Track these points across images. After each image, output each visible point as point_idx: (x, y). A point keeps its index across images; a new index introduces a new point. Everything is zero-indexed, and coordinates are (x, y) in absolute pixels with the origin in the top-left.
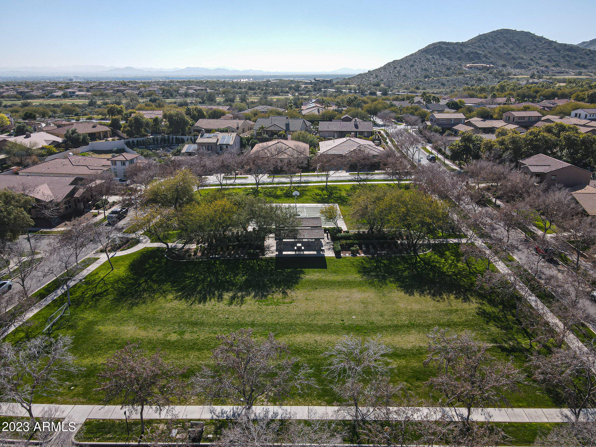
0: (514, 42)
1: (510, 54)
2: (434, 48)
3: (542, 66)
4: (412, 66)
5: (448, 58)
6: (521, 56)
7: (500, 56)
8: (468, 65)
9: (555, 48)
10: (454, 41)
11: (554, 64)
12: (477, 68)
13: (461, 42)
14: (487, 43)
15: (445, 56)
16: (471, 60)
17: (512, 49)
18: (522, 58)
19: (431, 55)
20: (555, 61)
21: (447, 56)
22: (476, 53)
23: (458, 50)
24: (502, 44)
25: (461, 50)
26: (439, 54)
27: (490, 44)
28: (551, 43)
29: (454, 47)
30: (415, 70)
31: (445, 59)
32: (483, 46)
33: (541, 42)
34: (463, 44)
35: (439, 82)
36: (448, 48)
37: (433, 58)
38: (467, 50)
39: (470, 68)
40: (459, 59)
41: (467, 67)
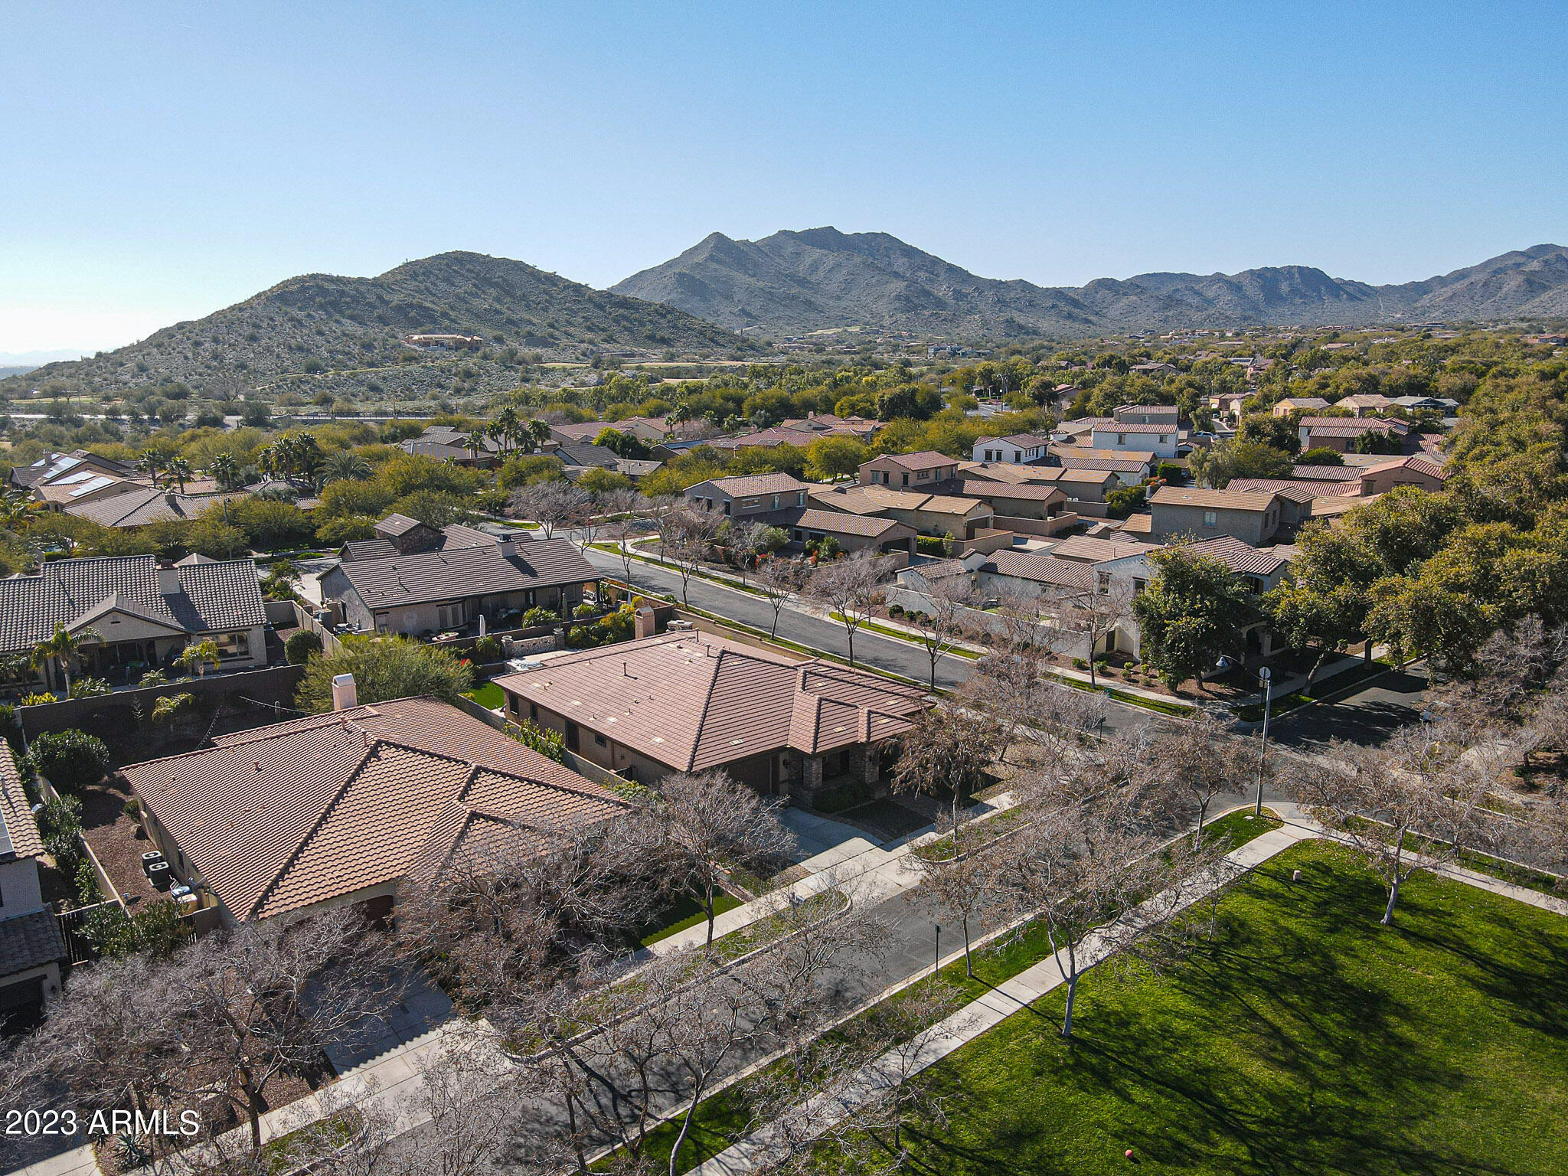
0: (497, 285)
1: (497, 312)
2: (303, 289)
3: (582, 342)
4: (253, 338)
5: (352, 318)
6: (527, 317)
7: (477, 316)
8: (416, 337)
9: (590, 300)
10: (354, 274)
11: (603, 335)
12: (439, 343)
13: (371, 277)
14: (433, 284)
15: (341, 312)
16: (415, 324)
17: (498, 300)
18: (530, 323)
19: (300, 309)
20: (603, 330)
21: (348, 312)
22: (421, 307)
23: (372, 299)
24: (469, 287)
25: (380, 298)
26: (321, 306)
27: (443, 286)
28: (578, 289)
29: (357, 290)
30: (268, 349)
31: (347, 322)
32: (427, 289)
33: (556, 285)
34: (376, 283)
35: (361, 383)
36: (343, 293)
37: (309, 315)
38: (396, 299)
39: (425, 344)
40: (383, 320)
41: (415, 342)
